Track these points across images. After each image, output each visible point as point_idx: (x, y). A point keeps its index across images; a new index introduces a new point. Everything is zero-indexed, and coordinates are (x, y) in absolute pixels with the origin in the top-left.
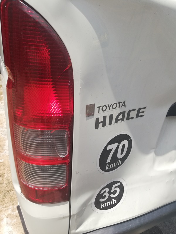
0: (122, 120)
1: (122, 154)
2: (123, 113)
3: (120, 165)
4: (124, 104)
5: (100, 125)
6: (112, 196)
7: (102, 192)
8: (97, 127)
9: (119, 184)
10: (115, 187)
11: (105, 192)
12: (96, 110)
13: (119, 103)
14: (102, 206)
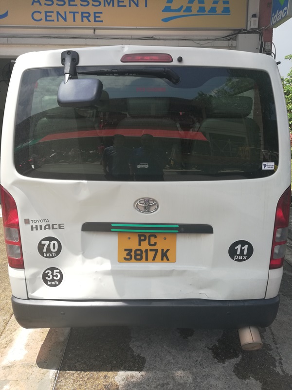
0: (49, 228)
1: (54, 248)
2: (49, 225)
3: (55, 257)
4: (48, 221)
5: (34, 229)
6: (55, 278)
7: (46, 272)
8: (32, 230)
9: (58, 271)
10: (56, 272)
11: (48, 273)
12: (31, 222)
13: (45, 220)
14: (49, 283)
